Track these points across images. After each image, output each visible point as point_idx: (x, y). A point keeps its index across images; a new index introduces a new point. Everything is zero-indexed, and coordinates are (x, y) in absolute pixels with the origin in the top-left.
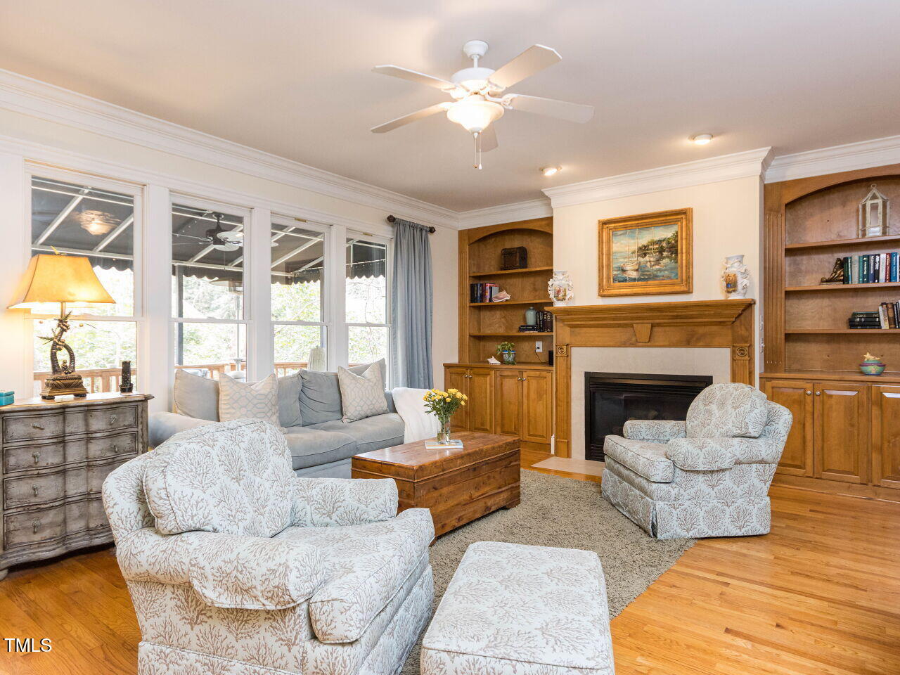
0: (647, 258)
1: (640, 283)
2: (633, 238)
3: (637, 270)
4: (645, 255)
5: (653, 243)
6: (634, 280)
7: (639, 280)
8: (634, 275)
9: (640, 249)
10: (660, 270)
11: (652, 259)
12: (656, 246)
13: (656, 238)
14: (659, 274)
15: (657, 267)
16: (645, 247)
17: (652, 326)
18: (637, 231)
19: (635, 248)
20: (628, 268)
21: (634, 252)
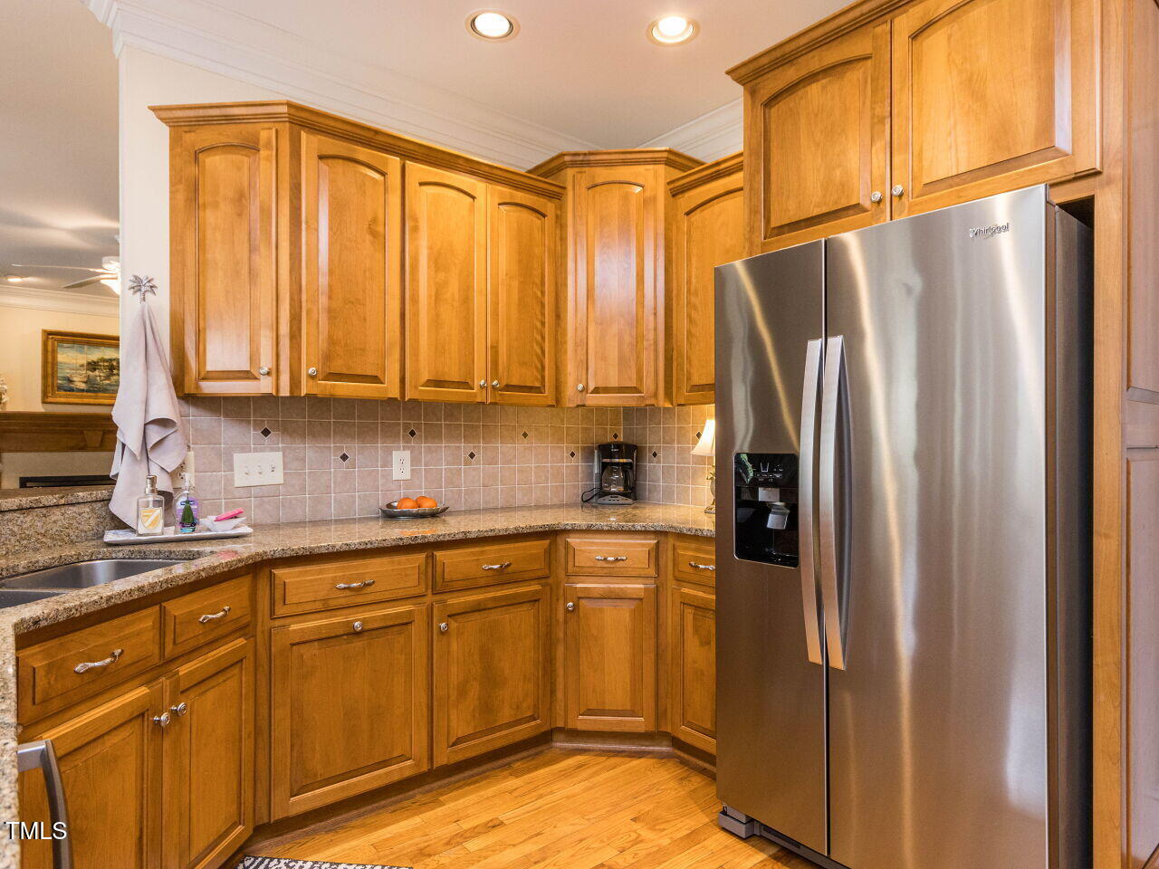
0: (97, 373)
1: (89, 394)
2: (81, 352)
3: (85, 382)
4: (95, 370)
5: (105, 360)
6: (83, 391)
7: (87, 391)
8: (83, 386)
9: (89, 364)
10: (109, 385)
11: (102, 374)
12: (106, 364)
13: (107, 357)
14: (109, 387)
15: (107, 382)
16: (94, 362)
17: (104, 433)
18: (86, 347)
19: (85, 362)
20: (75, 379)
21: (82, 366)
